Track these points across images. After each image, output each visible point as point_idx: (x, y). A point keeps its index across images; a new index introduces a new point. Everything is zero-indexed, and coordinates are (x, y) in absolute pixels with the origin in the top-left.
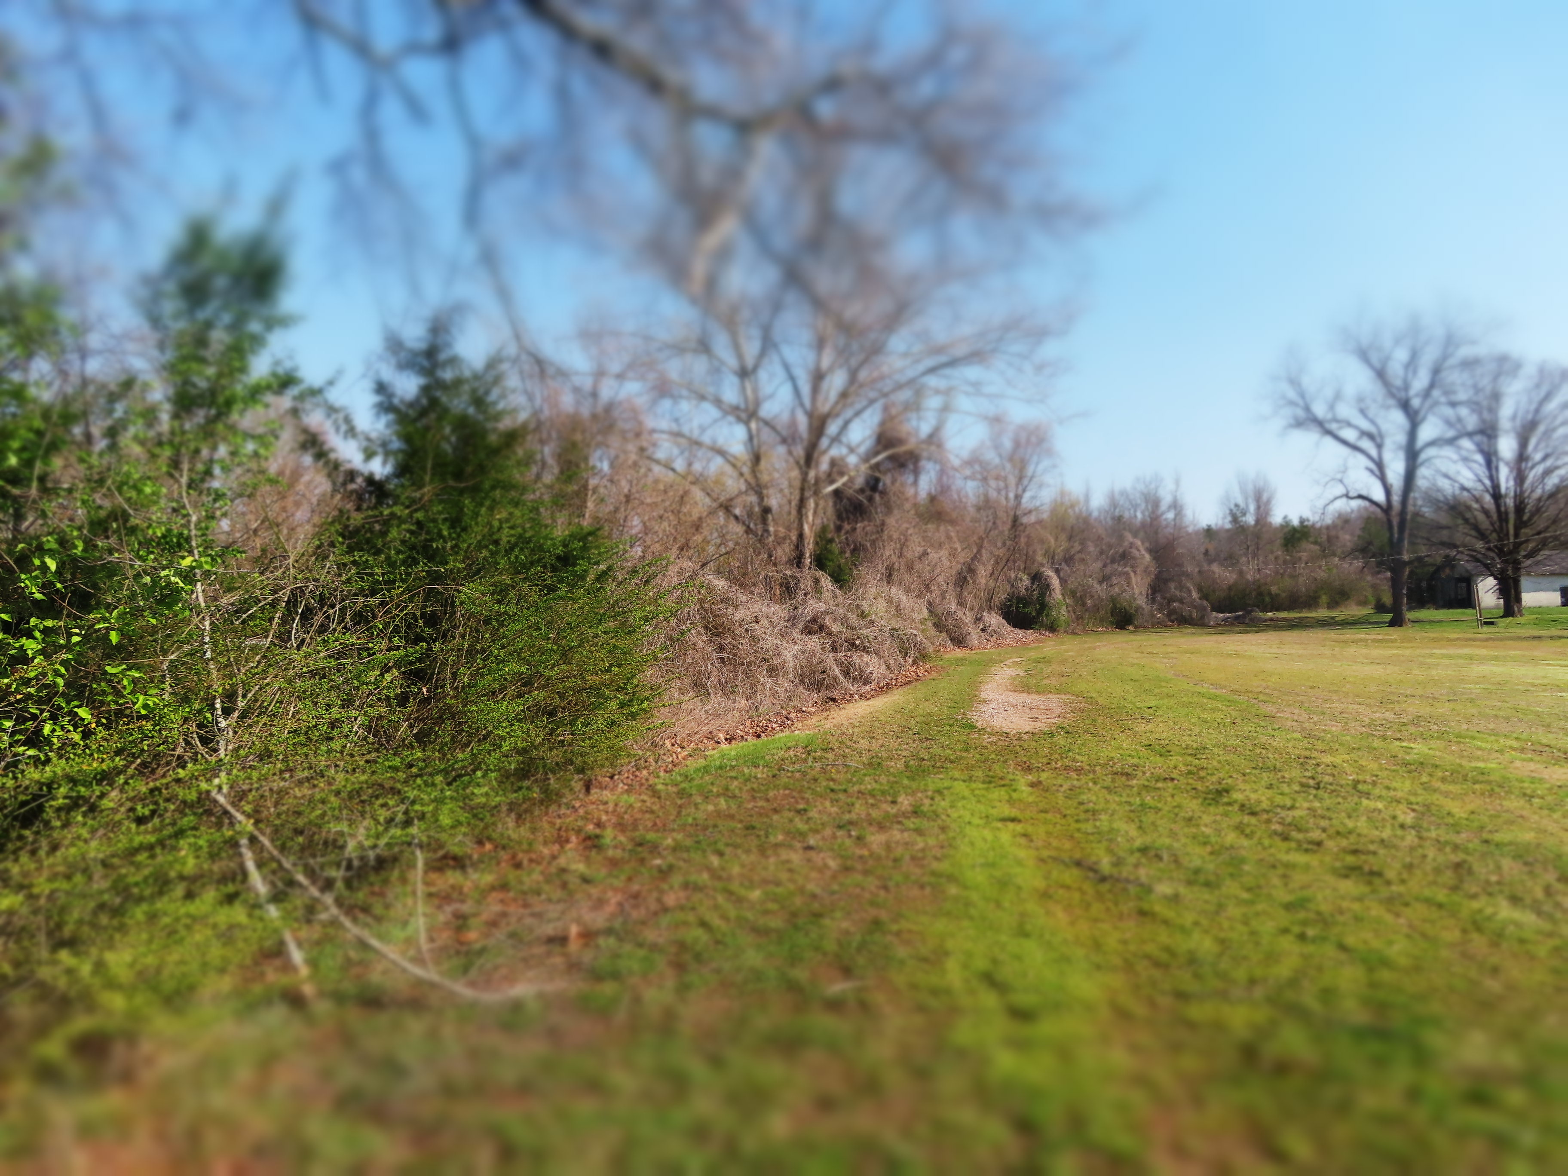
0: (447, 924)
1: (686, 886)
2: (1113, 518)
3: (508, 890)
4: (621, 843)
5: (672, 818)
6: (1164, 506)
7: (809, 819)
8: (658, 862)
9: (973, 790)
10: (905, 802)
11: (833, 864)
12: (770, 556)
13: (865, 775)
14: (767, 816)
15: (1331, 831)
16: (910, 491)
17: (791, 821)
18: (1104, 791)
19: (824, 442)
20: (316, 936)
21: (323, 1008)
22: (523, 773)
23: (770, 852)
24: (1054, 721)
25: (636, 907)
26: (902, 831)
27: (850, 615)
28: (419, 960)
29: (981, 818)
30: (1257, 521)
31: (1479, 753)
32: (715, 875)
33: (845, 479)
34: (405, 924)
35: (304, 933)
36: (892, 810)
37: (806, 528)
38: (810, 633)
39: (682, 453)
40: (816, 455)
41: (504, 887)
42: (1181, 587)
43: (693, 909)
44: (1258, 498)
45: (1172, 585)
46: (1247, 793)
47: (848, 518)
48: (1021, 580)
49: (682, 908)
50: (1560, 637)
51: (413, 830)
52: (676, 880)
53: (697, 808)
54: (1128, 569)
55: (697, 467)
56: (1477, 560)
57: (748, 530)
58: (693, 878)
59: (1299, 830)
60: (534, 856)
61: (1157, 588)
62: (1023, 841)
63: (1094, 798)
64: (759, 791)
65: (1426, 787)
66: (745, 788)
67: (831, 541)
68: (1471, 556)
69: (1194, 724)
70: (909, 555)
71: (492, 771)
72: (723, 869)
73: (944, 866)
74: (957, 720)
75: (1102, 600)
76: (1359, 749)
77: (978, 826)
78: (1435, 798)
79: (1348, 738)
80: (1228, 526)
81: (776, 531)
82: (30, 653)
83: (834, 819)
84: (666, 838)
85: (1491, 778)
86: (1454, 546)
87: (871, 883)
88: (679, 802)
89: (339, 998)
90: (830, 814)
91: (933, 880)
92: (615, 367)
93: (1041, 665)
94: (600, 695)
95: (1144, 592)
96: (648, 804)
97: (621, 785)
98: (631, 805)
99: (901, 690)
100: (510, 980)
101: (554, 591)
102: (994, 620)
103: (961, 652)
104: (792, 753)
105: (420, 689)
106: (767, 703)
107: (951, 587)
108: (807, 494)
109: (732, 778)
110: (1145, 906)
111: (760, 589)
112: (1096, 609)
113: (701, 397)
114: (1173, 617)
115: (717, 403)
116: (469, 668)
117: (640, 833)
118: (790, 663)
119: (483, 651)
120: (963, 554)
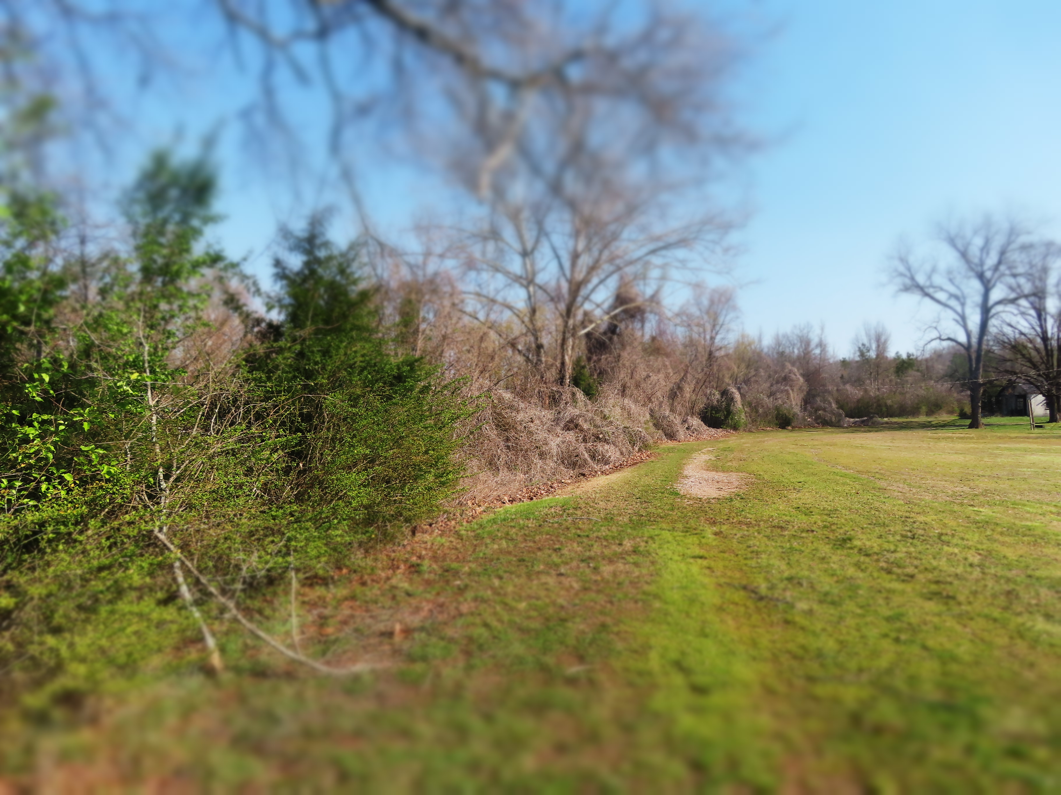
0: (313, 622)
1: (475, 599)
2: (778, 353)
3: (356, 600)
4: (434, 569)
5: (469, 553)
6: (813, 345)
7: (562, 555)
8: (458, 582)
9: (675, 537)
10: (628, 544)
11: (576, 586)
12: (542, 377)
13: (602, 526)
14: (534, 553)
15: (921, 568)
16: (639, 334)
17: (550, 556)
18: (765, 539)
19: (579, 299)
20: (224, 628)
21: (227, 677)
22: (369, 521)
23: (534, 577)
24: (733, 490)
25: (441, 612)
26: (625, 564)
27: (596, 417)
28: (291, 646)
29: (679, 556)
30: (878, 356)
31: (1028, 515)
32: (496, 592)
33: (593, 326)
34: (285, 621)
35: (216, 626)
36: (619, 550)
37: (567, 358)
38: (568, 429)
39: (483, 307)
40: (573, 309)
41: (353, 598)
42: (824, 400)
43: (480, 615)
44: (878, 339)
45: (818, 399)
46: (864, 541)
47: (596, 352)
48: (714, 394)
49: (472, 614)
52: (469, 595)
53: (487, 547)
54: (788, 388)
55: (493, 317)
56: (1031, 383)
57: (528, 360)
58: (481, 593)
59: (899, 567)
60: (375, 578)
61: (807, 401)
62: (707, 572)
63: (758, 543)
64: (530, 536)
65: (989, 538)
66: (520, 534)
67: (583, 367)
68: (1027, 380)
69: (830, 494)
70: (637, 377)
71: (345, 520)
72: (501, 588)
73: (652, 588)
74: (667, 489)
75: (770, 409)
76: (943, 512)
77: (677, 561)
78: (996, 546)
79: (936, 504)
80: (857, 359)
81: (546, 361)
82: (31, 436)
83: (579, 555)
84: (464, 567)
85: (1036, 533)
86: (1015, 373)
87: (601, 599)
88: (475, 542)
89: (238, 670)
90: (576, 552)
91: (644, 597)
92: (438, 249)
93: (726, 453)
94: (420, 470)
95: (799, 404)
96: (454, 544)
97: (437, 531)
98: (442, 544)
99: (629, 469)
100: (354, 660)
101: (391, 399)
102: (695, 422)
103: (671, 444)
104: (553, 510)
105: (298, 464)
106: (538, 476)
107: (666, 399)
108: (568, 335)
109: (511, 526)
110: (789, 617)
111: (535, 400)
112: (766, 414)
113: (497, 269)
114: (819, 421)
115: (507, 273)
116: (332, 451)
117: (447, 563)
118: (554, 450)
119: (341, 439)
120: (674, 377)
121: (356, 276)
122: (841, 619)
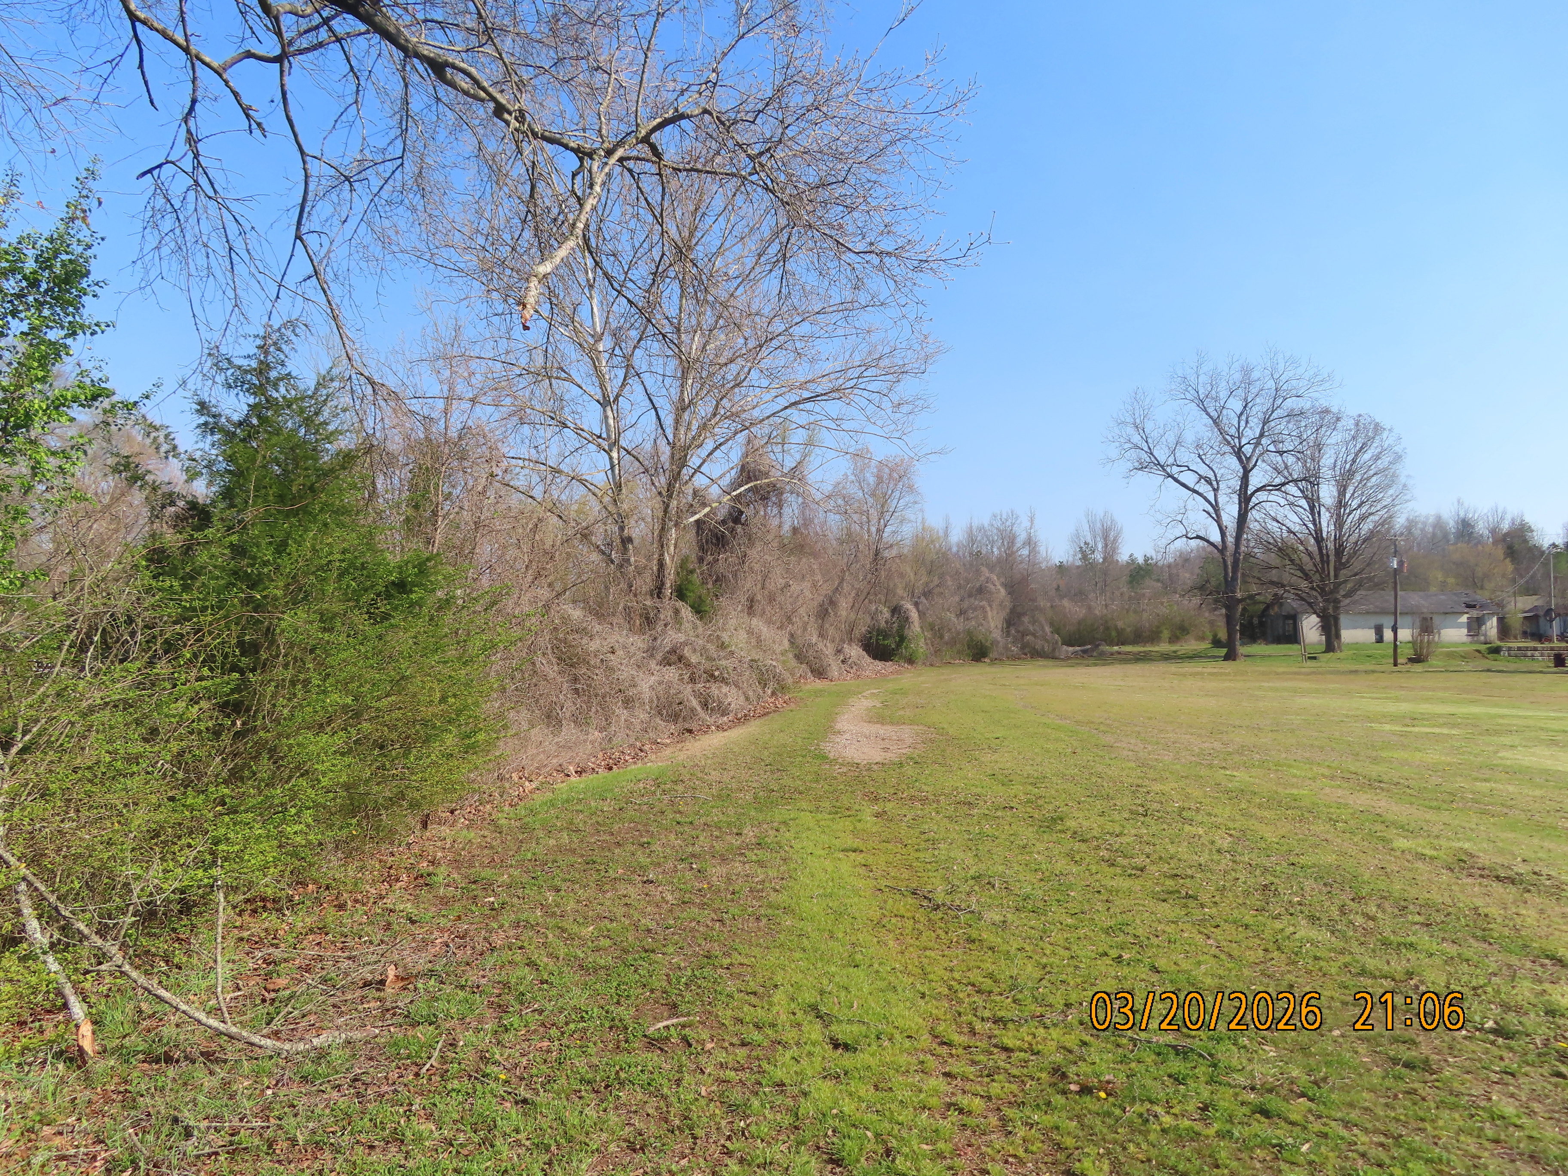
0: (255, 970)
1: (516, 924)
2: (971, 554)
3: (325, 933)
4: (454, 880)
5: (511, 853)
6: (1019, 543)
7: (652, 852)
8: (490, 899)
9: (818, 821)
10: (749, 833)
11: (671, 898)
12: (630, 586)
13: (713, 807)
14: (609, 850)
15: (1155, 857)
16: (775, 522)
17: (633, 854)
18: (946, 821)
19: (686, 473)
21: (103, 1065)
22: (352, 809)
23: (607, 887)
24: (904, 751)
25: (462, 946)
26: (744, 863)
27: (709, 646)
29: (823, 849)
30: (1105, 559)
31: (1295, 780)
32: (548, 912)
33: (707, 509)
36: (736, 842)
37: (667, 558)
38: (668, 664)
39: (541, 480)
40: (678, 485)
41: (321, 929)
42: (1034, 621)
43: (523, 947)
44: (1106, 538)
45: (1026, 620)
46: (1080, 820)
47: (710, 550)
48: (881, 612)
50: (1373, 672)
51: (217, 872)
52: (507, 918)
53: (538, 843)
54: (984, 603)
55: (555, 494)
56: (1302, 599)
57: (609, 560)
58: (525, 915)
59: (1125, 857)
60: (358, 896)
61: (1011, 622)
62: (862, 871)
63: (935, 828)
64: (604, 825)
65: (1244, 813)
66: (590, 822)
67: (692, 572)
68: (1297, 595)
69: (1037, 754)
70: (771, 586)
72: (557, 905)
73: (782, 898)
74: (810, 751)
75: (959, 634)
76: (1186, 777)
77: (820, 857)
78: (1253, 824)
79: (1178, 767)
80: (1079, 563)
81: (636, 562)
83: (677, 852)
84: (502, 875)
85: (1303, 804)
86: (1283, 586)
88: (521, 837)
90: (673, 847)
91: (770, 912)
93: (898, 696)
94: (434, 727)
95: (1000, 626)
96: (489, 840)
97: (462, 820)
98: (470, 841)
99: (758, 722)
100: (318, 1027)
101: (387, 619)
102: (855, 652)
103: (819, 684)
104: (641, 785)
105: (234, 722)
107: (812, 619)
108: (669, 524)
109: (577, 811)
110: (975, 934)
111: (618, 619)
112: (953, 642)
114: (1026, 650)
116: (289, 700)
117: (477, 871)
118: (647, 694)
119: (306, 682)
120: (825, 587)
122: (1045, 933)
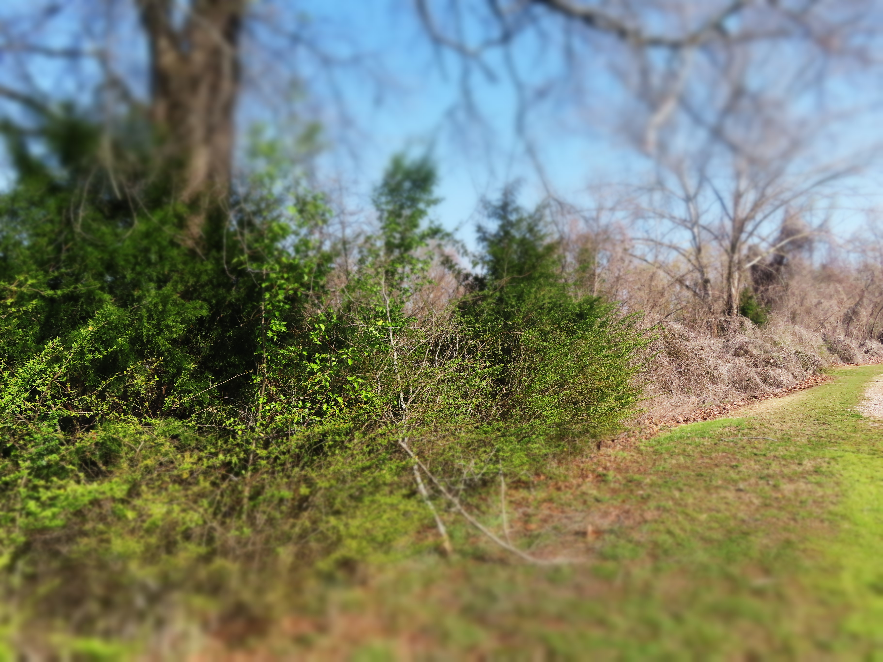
0: (520, 519)
1: (658, 508)
3: (553, 503)
4: (618, 480)
5: (650, 466)
7: (739, 472)
8: (641, 492)
9: (860, 459)
10: (808, 465)
11: (756, 502)
12: (710, 309)
13: (779, 446)
14: (711, 469)
16: (806, 263)
17: (727, 472)
19: (744, 236)
20: (452, 519)
21: (455, 558)
22: (561, 437)
23: (712, 491)
25: (628, 518)
26: (806, 483)
27: (766, 344)
28: (503, 537)
29: (867, 478)
32: (677, 503)
33: (758, 258)
34: (497, 516)
35: (446, 517)
36: (800, 469)
37: (733, 291)
38: (738, 355)
39: (651, 250)
40: (738, 245)
41: (550, 500)
43: (663, 522)
47: (762, 283)
49: (656, 521)
51: (499, 466)
52: (652, 504)
53: (665, 462)
55: (661, 258)
57: (695, 294)
58: (663, 503)
60: (567, 484)
64: (706, 453)
66: (696, 451)
67: (751, 298)
70: (807, 303)
71: (541, 435)
72: (682, 499)
73: (839, 509)
74: (847, 411)
77: (865, 483)
81: (713, 294)
82: (315, 370)
83: (757, 473)
84: (646, 478)
87: (784, 516)
88: (654, 457)
89: (463, 553)
90: (754, 470)
91: (830, 517)
92: (609, 204)
94: (603, 393)
96: (635, 458)
97: (619, 446)
98: (625, 458)
99: (804, 392)
100: (554, 554)
101: (575, 334)
102: (874, 344)
103: (848, 367)
104: (727, 430)
105: (502, 389)
106: (710, 398)
107: (840, 324)
108: (734, 269)
109: (687, 444)
111: (704, 329)
113: (662, 216)
115: (672, 218)
116: (528, 378)
117: (630, 474)
118: (725, 375)
119: (535, 368)
120: (849, 302)
121: (542, 233)
